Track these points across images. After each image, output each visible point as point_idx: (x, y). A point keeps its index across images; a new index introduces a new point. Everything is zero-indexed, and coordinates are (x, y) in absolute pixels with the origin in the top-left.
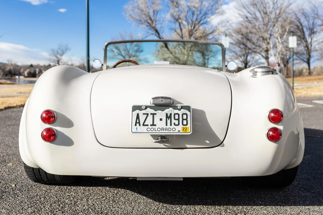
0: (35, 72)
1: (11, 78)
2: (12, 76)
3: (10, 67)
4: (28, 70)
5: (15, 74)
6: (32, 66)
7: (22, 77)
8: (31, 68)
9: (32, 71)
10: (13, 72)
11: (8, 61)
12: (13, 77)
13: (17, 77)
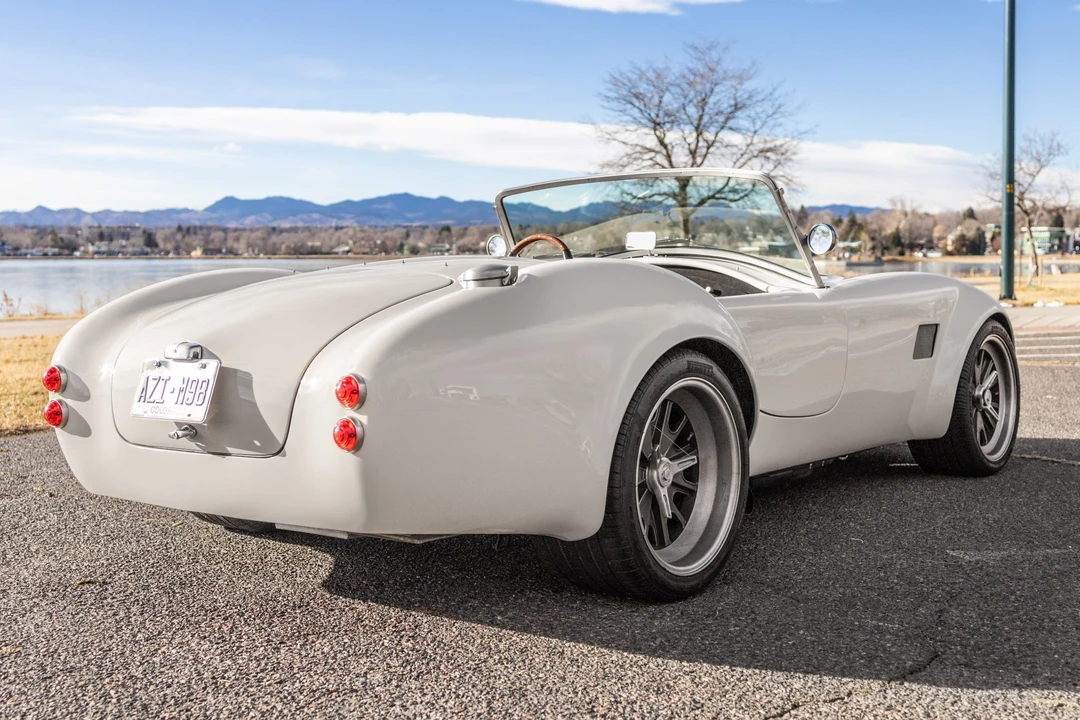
0: (981, 235)
1: (900, 258)
2: (902, 254)
3: (900, 222)
4: (959, 230)
5: (913, 247)
6: (971, 214)
7: (934, 255)
8: (970, 222)
9: (971, 234)
10: (905, 241)
11: (893, 202)
12: (907, 257)
13: (919, 255)
